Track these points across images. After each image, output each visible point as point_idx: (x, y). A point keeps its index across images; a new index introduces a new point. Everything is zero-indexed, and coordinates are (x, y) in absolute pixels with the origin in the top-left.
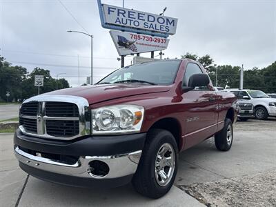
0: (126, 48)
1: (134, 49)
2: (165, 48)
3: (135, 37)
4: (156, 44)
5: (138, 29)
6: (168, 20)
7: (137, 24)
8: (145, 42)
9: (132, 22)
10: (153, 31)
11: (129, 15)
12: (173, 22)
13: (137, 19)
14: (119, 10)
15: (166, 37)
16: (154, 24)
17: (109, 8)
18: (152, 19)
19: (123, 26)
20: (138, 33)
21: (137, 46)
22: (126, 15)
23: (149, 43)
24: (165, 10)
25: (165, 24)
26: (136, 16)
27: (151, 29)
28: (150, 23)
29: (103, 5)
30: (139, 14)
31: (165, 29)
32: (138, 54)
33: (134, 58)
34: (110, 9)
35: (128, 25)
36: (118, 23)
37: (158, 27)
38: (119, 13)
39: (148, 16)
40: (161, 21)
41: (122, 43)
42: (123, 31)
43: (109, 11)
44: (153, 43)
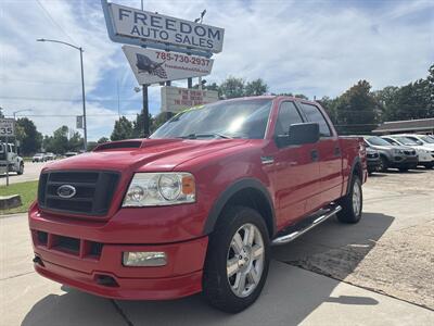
0: (150, 72)
1: (162, 74)
2: (208, 72)
3: (163, 56)
4: (195, 66)
5: (167, 44)
6: (210, 30)
7: (164, 35)
8: (179, 64)
9: (158, 33)
10: (188, 48)
11: (152, 21)
12: (219, 33)
13: (164, 29)
14: (136, 14)
15: (208, 57)
16: (190, 36)
17: (121, 10)
18: (186, 28)
19: (143, 40)
20: (167, 50)
21: (166, 69)
22: (148, 21)
23: (184, 65)
24: (203, 14)
25: (206, 37)
26: (162, 23)
27: (187, 44)
28: (184, 35)
29: (110, 4)
30: (167, 20)
31: (206, 44)
32: (169, 83)
33: (162, 89)
34: (123, 12)
35: (151, 37)
36: (136, 35)
37: (197, 41)
38: (136, 18)
39: (182, 24)
40: (200, 31)
41: (143, 65)
42: (144, 46)
43: (121, 15)
44: (190, 65)
